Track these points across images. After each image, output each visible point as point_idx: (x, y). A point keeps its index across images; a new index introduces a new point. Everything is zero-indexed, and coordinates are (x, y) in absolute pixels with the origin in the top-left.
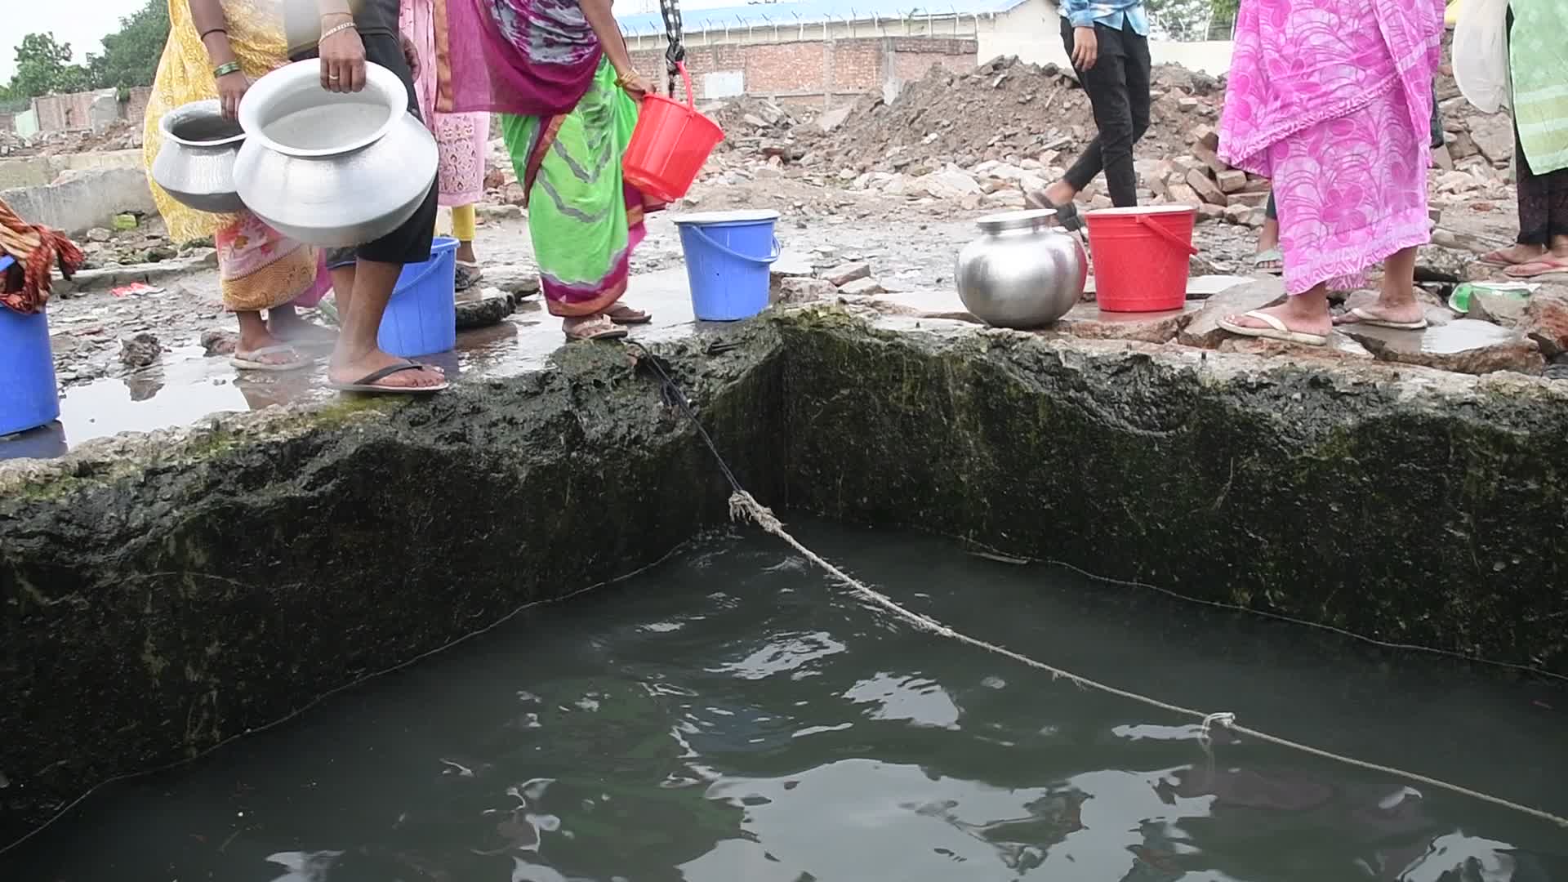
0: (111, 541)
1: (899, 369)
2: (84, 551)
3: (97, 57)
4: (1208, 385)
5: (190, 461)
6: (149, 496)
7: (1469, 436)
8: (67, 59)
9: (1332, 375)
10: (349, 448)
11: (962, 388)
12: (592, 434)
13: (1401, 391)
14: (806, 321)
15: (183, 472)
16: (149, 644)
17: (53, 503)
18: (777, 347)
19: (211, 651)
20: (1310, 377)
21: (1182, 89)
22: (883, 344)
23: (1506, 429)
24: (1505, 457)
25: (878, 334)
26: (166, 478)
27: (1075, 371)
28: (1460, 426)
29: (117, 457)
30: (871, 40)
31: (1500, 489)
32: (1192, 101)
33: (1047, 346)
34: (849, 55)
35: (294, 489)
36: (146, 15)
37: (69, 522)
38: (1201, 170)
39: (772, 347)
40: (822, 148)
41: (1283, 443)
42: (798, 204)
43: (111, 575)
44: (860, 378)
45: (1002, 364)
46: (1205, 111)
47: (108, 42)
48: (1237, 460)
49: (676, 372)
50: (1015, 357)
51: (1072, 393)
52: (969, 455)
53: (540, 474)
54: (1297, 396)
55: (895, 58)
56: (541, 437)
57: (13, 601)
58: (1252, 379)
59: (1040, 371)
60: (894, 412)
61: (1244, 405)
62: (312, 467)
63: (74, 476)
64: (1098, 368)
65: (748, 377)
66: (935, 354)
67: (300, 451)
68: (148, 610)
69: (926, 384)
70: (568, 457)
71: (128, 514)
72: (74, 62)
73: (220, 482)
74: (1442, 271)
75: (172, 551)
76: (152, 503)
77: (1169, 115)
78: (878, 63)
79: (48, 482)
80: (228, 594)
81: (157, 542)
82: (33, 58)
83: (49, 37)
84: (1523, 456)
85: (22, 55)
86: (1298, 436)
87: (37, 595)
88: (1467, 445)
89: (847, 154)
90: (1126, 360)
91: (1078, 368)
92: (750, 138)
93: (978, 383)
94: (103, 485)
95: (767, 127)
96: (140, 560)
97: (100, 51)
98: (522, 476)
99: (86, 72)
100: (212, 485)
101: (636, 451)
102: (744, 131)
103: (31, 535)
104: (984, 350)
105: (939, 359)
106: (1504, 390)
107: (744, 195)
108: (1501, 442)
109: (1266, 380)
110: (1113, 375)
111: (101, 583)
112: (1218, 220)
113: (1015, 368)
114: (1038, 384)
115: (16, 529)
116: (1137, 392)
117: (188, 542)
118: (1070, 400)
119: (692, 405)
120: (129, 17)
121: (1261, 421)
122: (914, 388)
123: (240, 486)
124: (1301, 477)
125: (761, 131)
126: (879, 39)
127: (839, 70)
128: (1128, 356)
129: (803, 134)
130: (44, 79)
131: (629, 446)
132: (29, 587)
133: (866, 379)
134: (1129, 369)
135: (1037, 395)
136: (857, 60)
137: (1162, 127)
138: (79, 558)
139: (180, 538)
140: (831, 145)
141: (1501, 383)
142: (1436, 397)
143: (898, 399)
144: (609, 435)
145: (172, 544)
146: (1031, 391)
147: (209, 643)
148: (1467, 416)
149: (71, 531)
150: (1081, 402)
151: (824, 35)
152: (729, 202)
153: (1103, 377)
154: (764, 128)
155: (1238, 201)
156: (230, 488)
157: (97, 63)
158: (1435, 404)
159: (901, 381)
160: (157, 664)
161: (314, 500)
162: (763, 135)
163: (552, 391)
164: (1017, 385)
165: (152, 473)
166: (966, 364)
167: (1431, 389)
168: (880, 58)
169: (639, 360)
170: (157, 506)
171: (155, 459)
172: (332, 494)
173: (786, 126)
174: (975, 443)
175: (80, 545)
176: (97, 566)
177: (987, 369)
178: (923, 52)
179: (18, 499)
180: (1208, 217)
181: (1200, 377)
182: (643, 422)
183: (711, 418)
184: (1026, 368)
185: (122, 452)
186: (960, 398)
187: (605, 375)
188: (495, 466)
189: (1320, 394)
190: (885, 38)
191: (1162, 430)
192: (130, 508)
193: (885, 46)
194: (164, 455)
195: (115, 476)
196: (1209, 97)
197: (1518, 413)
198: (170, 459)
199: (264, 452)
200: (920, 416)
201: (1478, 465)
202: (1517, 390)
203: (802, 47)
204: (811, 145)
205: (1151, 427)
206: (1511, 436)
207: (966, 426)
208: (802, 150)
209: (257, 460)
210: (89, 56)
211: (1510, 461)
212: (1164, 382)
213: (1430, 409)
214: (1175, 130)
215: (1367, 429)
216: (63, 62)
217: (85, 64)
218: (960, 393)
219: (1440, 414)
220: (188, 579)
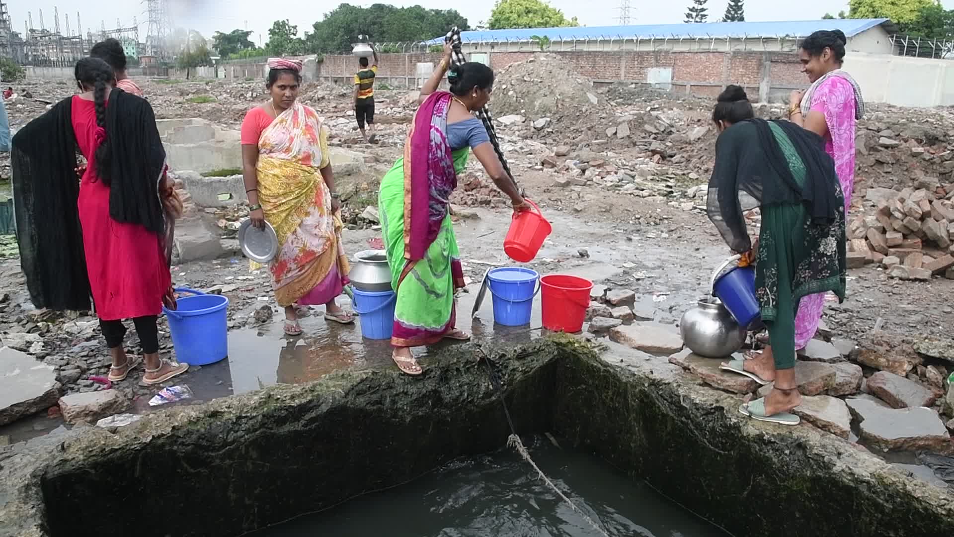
0: (219, 447)
1: (608, 383)
2: (207, 451)
3: (309, 34)
4: (745, 435)
5: (254, 414)
6: (236, 429)
7: (863, 499)
8: (295, 35)
9: (809, 444)
10: (324, 408)
11: (635, 401)
12: (447, 398)
13: (835, 465)
14: (570, 346)
15: (251, 419)
16: (231, 489)
17: (198, 431)
18: (555, 356)
19: (257, 492)
20: (797, 442)
21: (917, 140)
22: (602, 368)
23: (881, 502)
24: (880, 516)
25: (601, 362)
26: (244, 421)
27: (686, 408)
28: (859, 493)
29: (226, 410)
30: (756, 53)
31: (876, 531)
32: (920, 149)
33: (677, 390)
34: (740, 62)
35: (299, 426)
36: (337, 12)
37: (203, 439)
38: (877, 228)
39: (551, 356)
40: (687, 151)
41: (777, 475)
42: (638, 216)
43: (217, 461)
44: (591, 382)
45: (654, 395)
46: (927, 158)
47: (316, 26)
48: (755, 477)
49: (498, 367)
50: (660, 393)
51: (683, 419)
52: (636, 434)
53: (416, 419)
54: (787, 452)
55: (770, 66)
56: (420, 401)
57: (179, 471)
58: (766, 437)
59: (671, 403)
60: (604, 403)
61: (761, 450)
62: (308, 417)
63: (209, 417)
64: (698, 409)
65: (536, 371)
66: (624, 381)
67: (303, 409)
68: (232, 475)
69: (619, 394)
70: (432, 412)
71: (227, 436)
72: (298, 36)
73: (266, 423)
74: (949, 359)
75: (243, 452)
76: (237, 431)
77: (903, 158)
78: (759, 69)
79: (198, 420)
80: (266, 470)
81: (237, 448)
82: (277, 33)
83: (286, 22)
84: (888, 518)
85: (272, 32)
86: (784, 473)
87: (188, 468)
88: (862, 504)
89: (700, 158)
90: (712, 409)
91: (688, 407)
92: (646, 140)
93: (642, 401)
94: (219, 423)
95: (658, 133)
96: (229, 455)
97: (312, 31)
98: (408, 420)
99: (303, 42)
100: (263, 425)
101: (471, 407)
102: (643, 135)
103: (188, 445)
104: (646, 385)
105: (626, 383)
106: (885, 480)
107: (608, 208)
108: (878, 507)
109: (773, 440)
110: (704, 415)
111: (213, 464)
112: (878, 264)
113: (660, 398)
114: (668, 409)
115: (183, 442)
116: (714, 427)
117: (250, 449)
118: (682, 422)
119: (503, 385)
120: (328, 13)
121: (768, 460)
122: (613, 394)
123: (275, 425)
124: (783, 494)
125: (653, 136)
126: (761, 53)
127: (733, 71)
128: (713, 406)
129: (677, 141)
130: (282, 46)
131: (466, 405)
132: (185, 465)
133: (593, 383)
134: (713, 413)
135: (667, 415)
136: (745, 67)
137: (895, 166)
138: (206, 454)
139: (247, 447)
140: (693, 151)
141: (885, 475)
142: (852, 474)
143: (606, 397)
144: (456, 399)
145: (244, 449)
146: (665, 412)
147: (256, 489)
148: (863, 489)
149: (204, 443)
150: (687, 424)
151: (726, 48)
152: (599, 212)
153: (698, 415)
154: (655, 134)
155: (894, 254)
156: (270, 426)
157: (310, 38)
158: (849, 478)
159: (608, 389)
160: (233, 496)
161: (306, 432)
162: (655, 138)
163: (430, 378)
164: (659, 407)
165: (239, 418)
166: (637, 390)
167: (850, 469)
168: (760, 65)
169: (481, 358)
170: (239, 434)
171: (241, 411)
172: (315, 429)
173: (670, 133)
174: (639, 430)
175: (207, 449)
176: (213, 456)
177: (647, 396)
178: (790, 62)
179: (185, 429)
180: (872, 262)
181: (742, 429)
182: (476, 393)
183: (513, 391)
184: (666, 400)
185: (229, 407)
186: (633, 406)
187: (462, 365)
188: (395, 416)
189: (799, 453)
190: (765, 53)
191: (722, 450)
192: (228, 433)
193: (764, 57)
194: (245, 410)
195: (224, 418)
196: (935, 147)
197: (889, 495)
198: (247, 412)
199: (287, 410)
200: (615, 409)
201: (867, 516)
202: (891, 482)
203: (711, 55)
204: (681, 148)
205: (717, 447)
206: (883, 506)
207: (635, 420)
208: (675, 151)
209: (284, 413)
210: (306, 33)
211: (882, 519)
212: (726, 426)
213: (847, 479)
214: (905, 168)
215: (816, 480)
216: (292, 36)
217: (303, 38)
218: (634, 403)
219: (852, 484)
220: (249, 463)
